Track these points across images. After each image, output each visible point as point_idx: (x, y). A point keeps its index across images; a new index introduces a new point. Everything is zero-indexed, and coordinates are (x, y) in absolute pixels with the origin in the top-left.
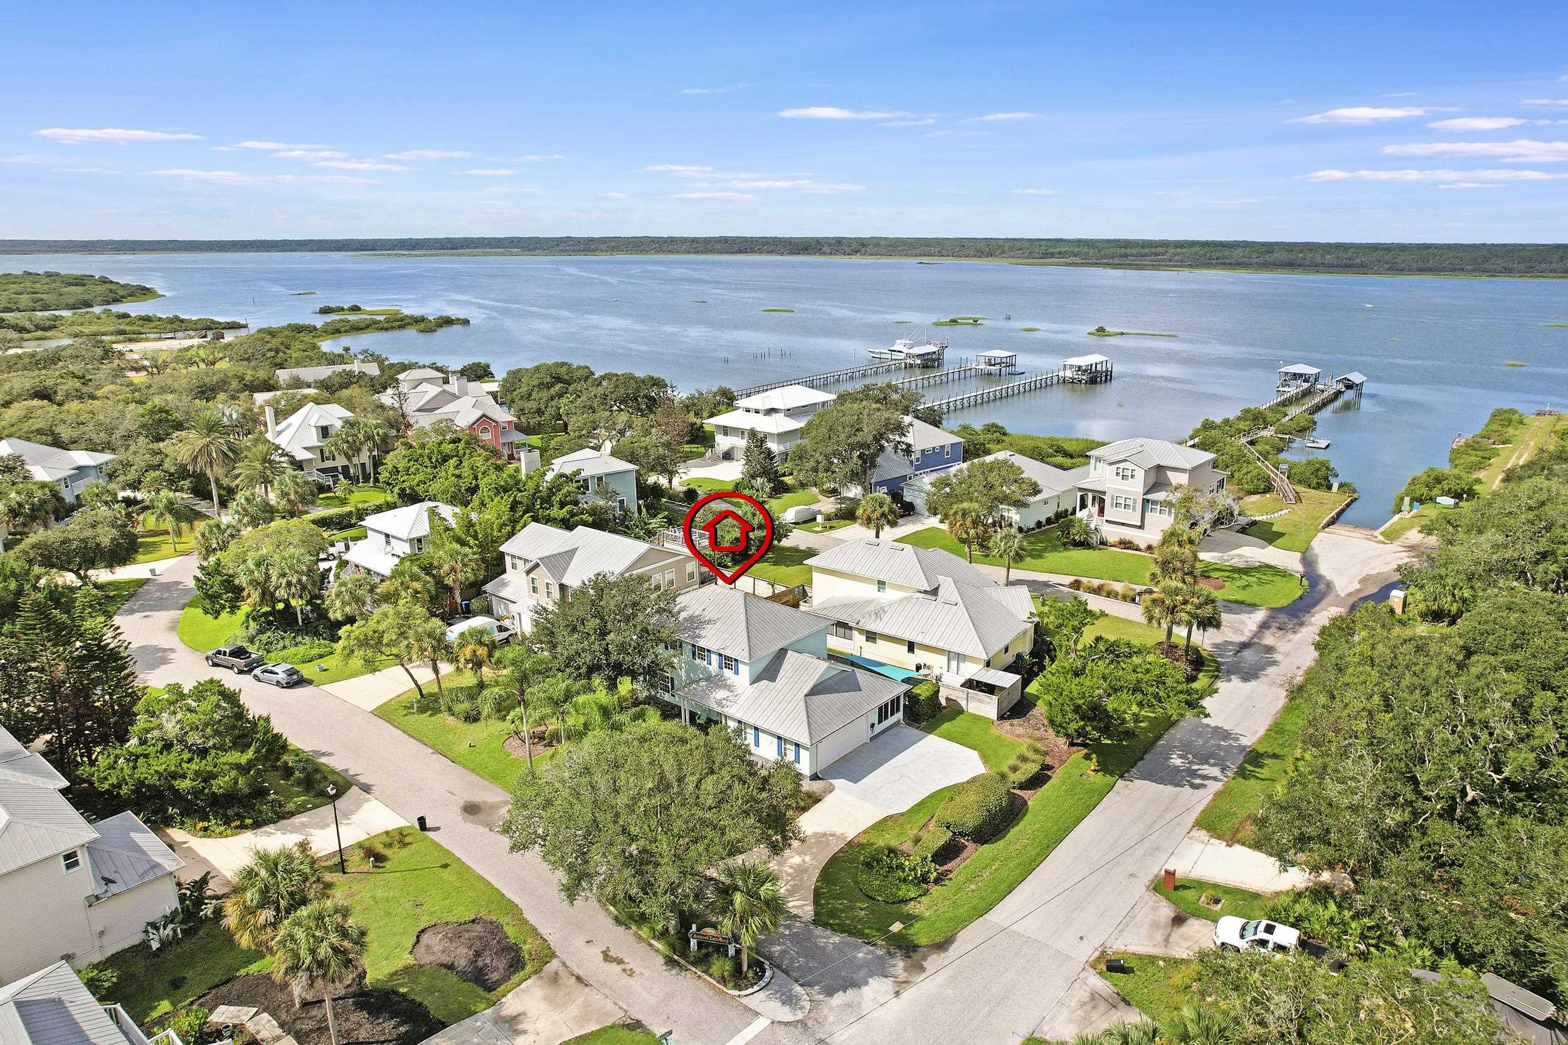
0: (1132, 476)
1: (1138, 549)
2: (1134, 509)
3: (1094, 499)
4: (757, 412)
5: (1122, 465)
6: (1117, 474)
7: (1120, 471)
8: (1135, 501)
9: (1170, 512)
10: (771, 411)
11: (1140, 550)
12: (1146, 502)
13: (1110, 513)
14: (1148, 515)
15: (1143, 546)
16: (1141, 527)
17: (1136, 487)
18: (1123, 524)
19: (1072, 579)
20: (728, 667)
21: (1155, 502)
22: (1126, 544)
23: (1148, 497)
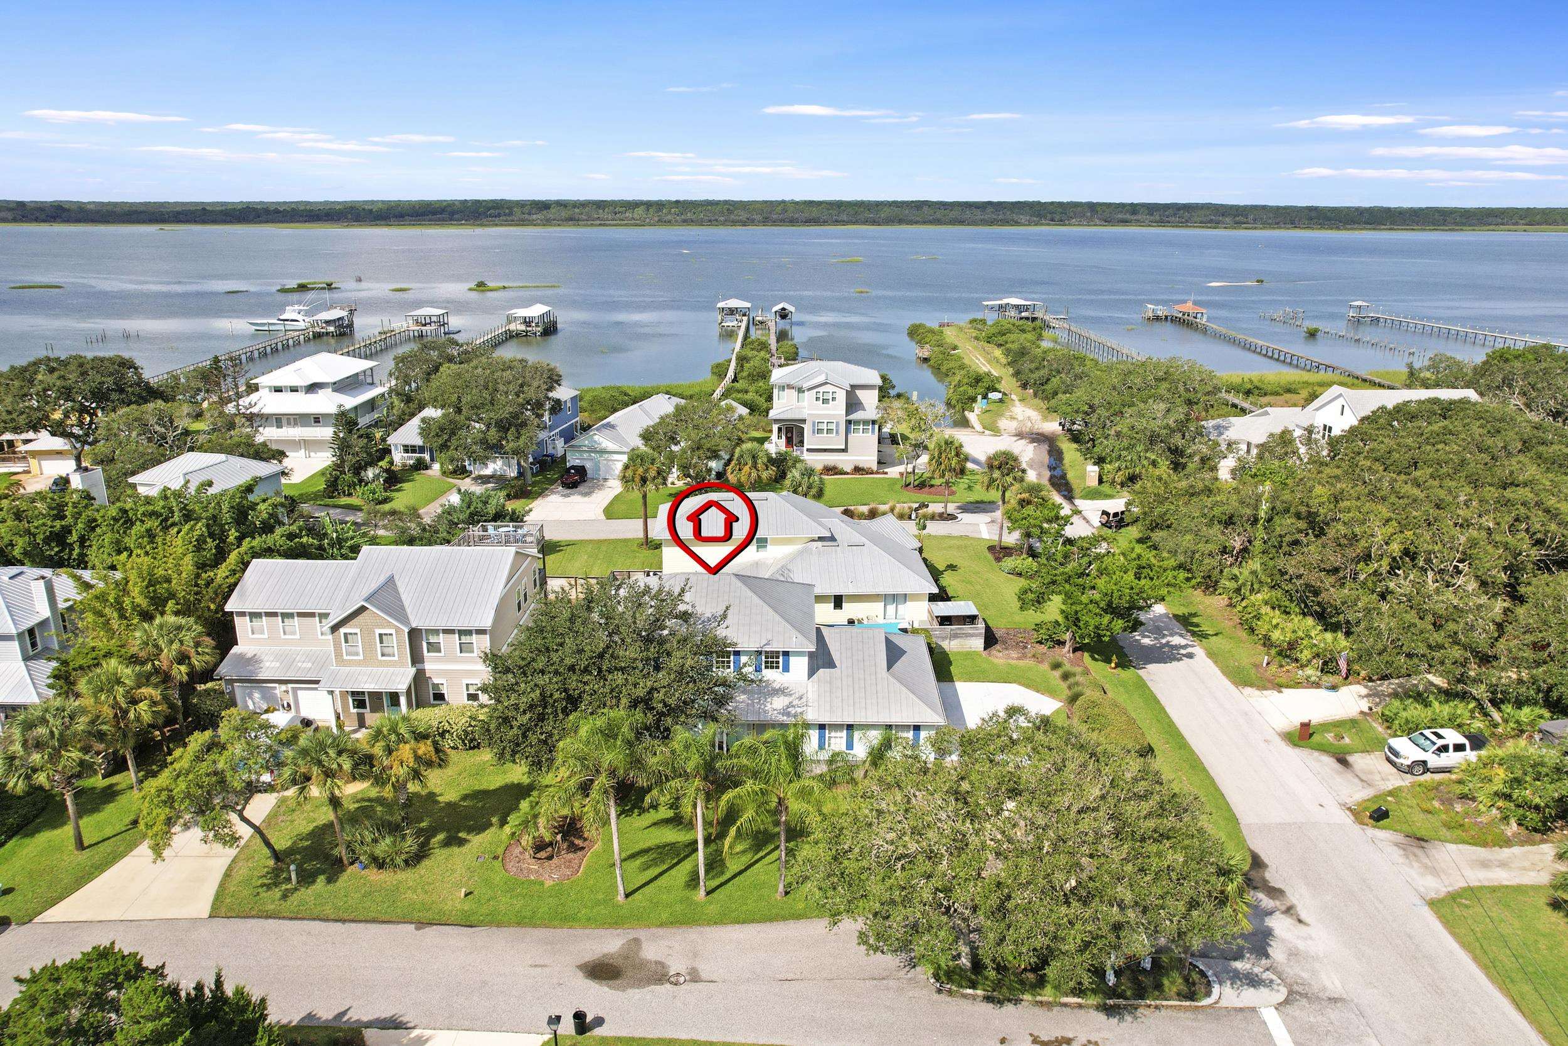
0: (834, 399)
1: (843, 473)
2: (837, 432)
3: (780, 430)
4: (294, 389)
5: (821, 389)
6: (817, 399)
7: (820, 395)
8: (838, 424)
9: (873, 429)
10: (313, 388)
11: (848, 474)
12: (849, 422)
13: (809, 441)
14: (851, 436)
15: (848, 469)
16: (845, 450)
17: (838, 408)
18: (825, 450)
19: (842, 509)
20: (771, 665)
21: (857, 422)
22: (831, 470)
23: (851, 417)
